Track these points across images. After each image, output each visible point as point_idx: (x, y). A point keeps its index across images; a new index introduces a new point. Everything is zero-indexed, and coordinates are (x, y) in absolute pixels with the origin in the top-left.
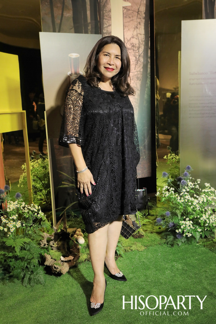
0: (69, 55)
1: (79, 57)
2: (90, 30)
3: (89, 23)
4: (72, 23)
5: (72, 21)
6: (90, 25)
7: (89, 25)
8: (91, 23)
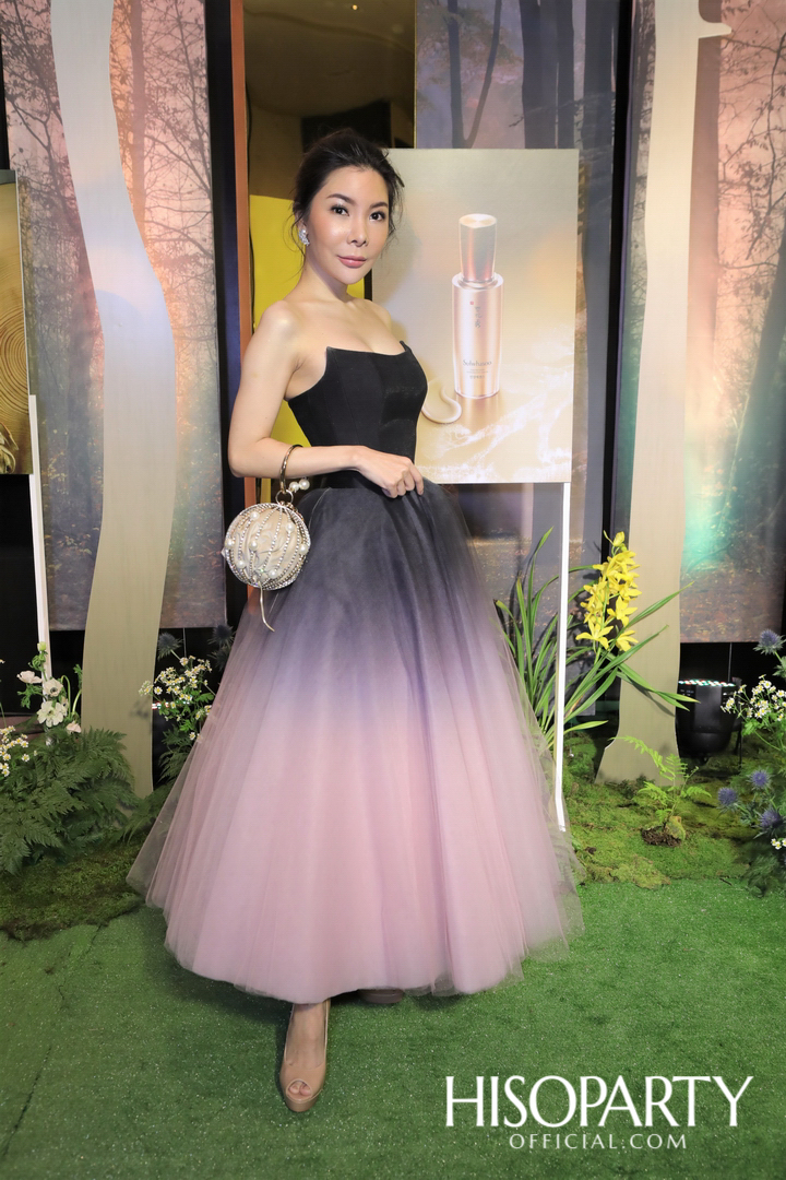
0: (463, 220)
1: (493, 227)
2: (580, 125)
3: (579, 102)
4: (521, 104)
5: (521, 99)
6: (581, 108)
7: (577, 109)
8: (583, 102)
